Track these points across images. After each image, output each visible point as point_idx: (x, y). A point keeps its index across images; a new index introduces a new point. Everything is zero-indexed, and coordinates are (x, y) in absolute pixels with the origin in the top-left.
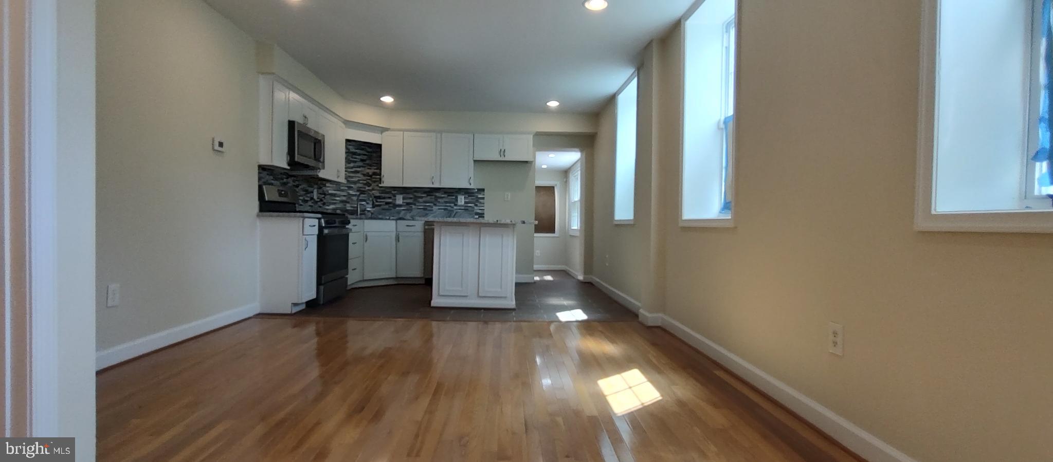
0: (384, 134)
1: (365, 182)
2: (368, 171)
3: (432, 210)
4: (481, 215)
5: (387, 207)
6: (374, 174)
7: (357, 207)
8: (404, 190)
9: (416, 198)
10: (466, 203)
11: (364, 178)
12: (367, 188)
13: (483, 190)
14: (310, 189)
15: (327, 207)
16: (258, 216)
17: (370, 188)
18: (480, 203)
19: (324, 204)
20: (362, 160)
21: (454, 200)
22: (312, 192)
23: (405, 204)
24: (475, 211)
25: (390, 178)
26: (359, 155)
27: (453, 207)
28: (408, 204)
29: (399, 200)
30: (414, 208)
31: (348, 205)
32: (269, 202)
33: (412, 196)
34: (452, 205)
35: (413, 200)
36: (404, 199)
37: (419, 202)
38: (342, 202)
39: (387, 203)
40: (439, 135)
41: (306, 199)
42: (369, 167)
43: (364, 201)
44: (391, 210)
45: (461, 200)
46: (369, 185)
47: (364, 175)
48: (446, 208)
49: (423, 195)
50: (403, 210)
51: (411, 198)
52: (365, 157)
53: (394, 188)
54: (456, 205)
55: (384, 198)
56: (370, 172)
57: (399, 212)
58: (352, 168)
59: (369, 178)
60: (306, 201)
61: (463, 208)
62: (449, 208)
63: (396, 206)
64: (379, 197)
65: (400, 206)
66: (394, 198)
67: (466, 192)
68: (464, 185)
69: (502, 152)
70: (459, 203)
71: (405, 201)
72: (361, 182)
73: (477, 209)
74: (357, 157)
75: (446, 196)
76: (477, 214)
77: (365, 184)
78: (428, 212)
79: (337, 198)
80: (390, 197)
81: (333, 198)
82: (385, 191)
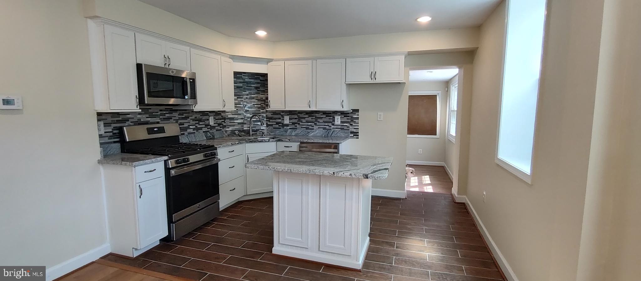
0: (270, 64)
1: (260, 106)
2: (260, 96)
3: (313, 129)
4: (355, 134)
5: (277, 126)
7: (250, 127)
8: (291, 113)
9: (300, 119)
10: (342, 122)
11: (260, 103)
12: (261, 111)
13: (357, 111)
14: (204, 118)
15: (227, 129)
16: (100, 162)
17: (264, 111)
18: (355, 122)
19: (225, 127)
20: (256, 88)
21: (332, 120)
22: (208, 120)
23: (291, 123)
24: (350, 130)
25: (275, 104)
27: (331, 127)
28: (293, 124)
29: (287, 121)
30: (298, 128)
31: (245, 126)
32: (129, 142)
33: (296, 117)
34: (330, 124)
35: (297, 120)
36: (290, 119)
37: (302, 122)
38: (239, 124)
39: (277, 123)
40: (314, 61)
41: (199, 126)
42: (263, 93)
44: (280, 128)
45: (338, 120)
47: (258, 100)
48: (325, 127)
49: (306, 116)
50: (290, 129)
51: (296, 119)
52: (259, 85)
53: (283, 111)
54: (333, 124)
55: (275, 119)
56: (262, 97)
57: (286, 131)
58: (247, 95)
59: (263, 102)
60: (197, 129)
61: (340, 127)
62: (327, 127)
63: (284, 125)
64: (271, 118)
65: (287, 125)
66: (283, 118)
67: (343, 114)
68: (339, 108)
69: (373, 75)
70: (336, 123)
71: (291, 121)
72: (255, 106)
73: (352, 129)
75: (325, 116)
76: (352, 133)
77: (259, 108)
78: (309, 131)
79: (235, 121)
80: (280, 118)
81: (232, 121)
82: (275, 113)
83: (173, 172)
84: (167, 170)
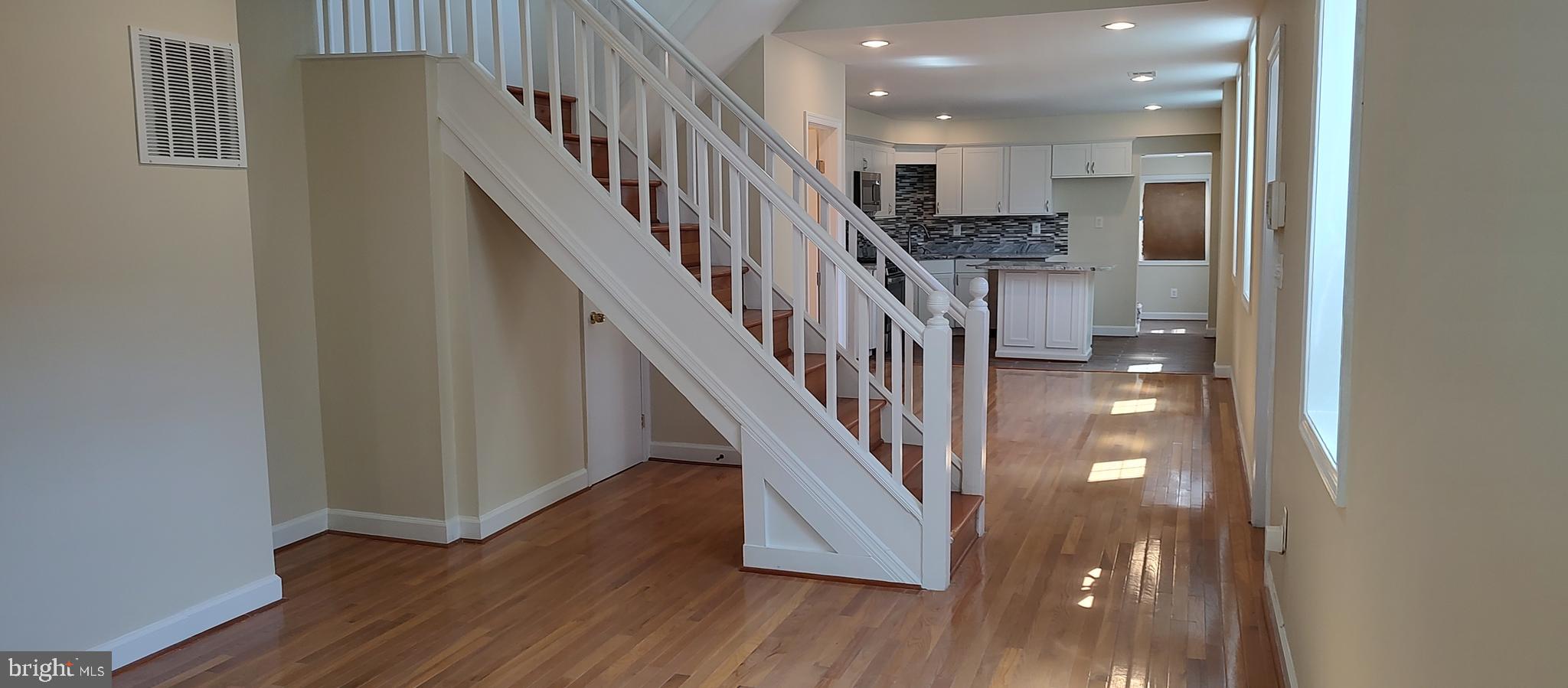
0: (938, 151)
1: (916, 211)
2: (919, 196)
3: (999, 243)
4: (1062, 248)
5: (942, 240)
6: (926, 199)
7: (908, 242)
8: (965, 220)
9: (978, 228)
10: (1042, 232)
11: (915, 206)
12: (918, 218)
13: (1066, 215)
17: (922, 218)
18: (1062, 232)
20: (912, 184)
21: (1027, 229)
23: (964, 236)
24: (1055, 242)
25: (947, 204)
26: (909, 178)
27: (1026, 239)
28: (968, 236)
29: (957, 231)
30: (976, 241)
33: (973, 225)
34: (1025, 235)
35: (974, 230)
36: (962, 229)
37: (981, 233)
39: (942, 236)
40: (1007, 148)
42: (921, 192)
43: (915, 233)
44: (947, 243)
45: (1037, 228)
46: (920, 214)
47: (915, 202)
48: (1017, 239)
49: (988, 224)
50: (962, 243)
51: (972, 228)
52: (915, 180)
53: (951, 218)
54: (1030, 235)
55: (939, 229)
56: (921, 197)
57: (956, 247)
58: (903, 194)
61: (1039, 239)
62: (1021, 240)
63: (953, 239)
64: (933, 229)
65: (958, 238)
66: (951, 228)
67: (1043, 219)
68: (1040, 211)
69: (1090, 167)
70: (1034, 233)
71: (964, 232)
72: (910, 211)
73: (1058, 241)
74: (908, 181)
75: (1017, 224)
76: (1058, 246)
77: (916, 213)
78: (993, 245)
80: (947, 229)
82: (939, 220)
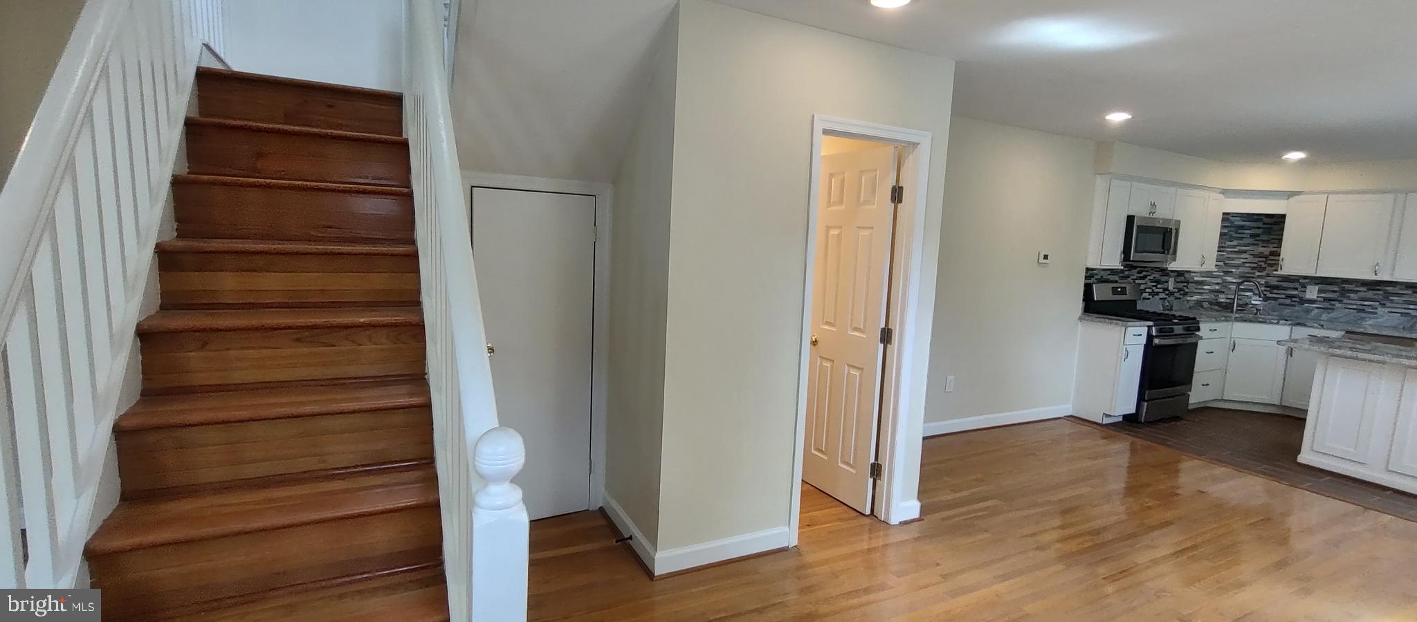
0: (1292, 199)
1: (1255, 265)
2: (1261, 249)
3: (1376, 313)
5: (1288, 301)
6: (1272, 253)
7: (1234, 299)
8: (1323, 281)
9: (1344, 293)
11: (1256, 260)
12: (1258, 274)
14: (1164, 279)
15: (1189, 298)
16: (1080, 319)
17: (1264, 274)
19: (1186, 294)
20: (1252, 236)
22: (1167, 282)
23: (1322, 299)
25: (1296, 261)
26: (1250, 228)
28: (1326, 300)
29: (1312, 292)
30: (1338, 308)
31: (1221, 296)
32: (1097, 301)
33: (1336, 289)
35: (1338, 294)
36: (1320, 291)
37: (1348, 298)
38: (1211, 291)
39: (1288, 297)
40: (1401, 197)
41: (1156, 290)
42: (1265, 245)
43: (1250, 290)
44: (1294, 306)
46: (1261, 269)
47: (1254, 256)
48: (1407, 311)
49: (1360, 289)
50: (1317, 308)
51: (1334, 292)
52: (1259, 231)
53: (1305, 278)
55: (1286, 289)
56: (1266, 251)
57: (1308, 311)
58: (1235, 247)
59: (1264, 259)
60: (1154, 294)
63: (1303, 301)
64: (1277, 287)
65: (1312, 302)
66: (1303, 289)
71: (1322, 295)
72: (1248, 265)
74: (1246, 231)
75: (1409, 292)
77: (1253, 268)
79: (1206, 287)
80: (1297, 289)
81: (1200, 287)
82: (1287, 279)
83: (1156, 341)
84: (1150, 338)
